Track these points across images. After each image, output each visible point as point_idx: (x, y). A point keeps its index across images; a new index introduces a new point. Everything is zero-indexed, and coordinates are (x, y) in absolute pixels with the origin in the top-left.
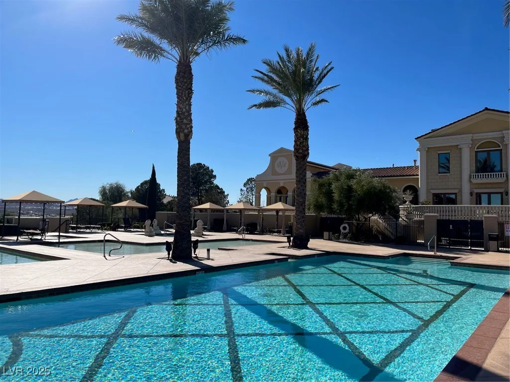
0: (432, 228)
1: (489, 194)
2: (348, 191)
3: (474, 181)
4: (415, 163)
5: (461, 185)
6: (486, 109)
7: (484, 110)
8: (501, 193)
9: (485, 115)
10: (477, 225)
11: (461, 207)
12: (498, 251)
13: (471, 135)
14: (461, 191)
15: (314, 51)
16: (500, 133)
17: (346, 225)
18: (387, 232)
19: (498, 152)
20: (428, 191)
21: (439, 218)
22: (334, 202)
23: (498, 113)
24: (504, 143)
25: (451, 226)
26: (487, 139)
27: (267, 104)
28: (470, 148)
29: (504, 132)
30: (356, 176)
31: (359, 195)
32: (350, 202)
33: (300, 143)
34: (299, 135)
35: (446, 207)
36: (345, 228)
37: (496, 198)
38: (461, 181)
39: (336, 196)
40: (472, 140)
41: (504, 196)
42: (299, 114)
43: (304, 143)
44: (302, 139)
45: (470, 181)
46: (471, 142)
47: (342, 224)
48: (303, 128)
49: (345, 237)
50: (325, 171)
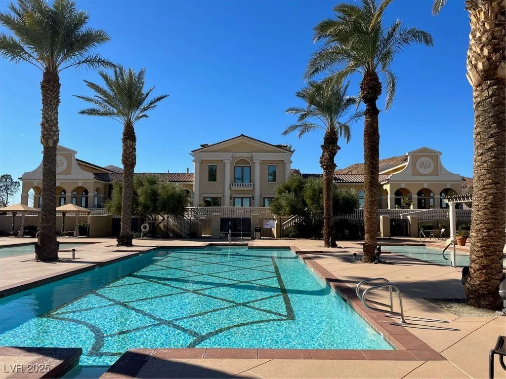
0: (217, 224)
1: (242, 198)
2: (154, 195)
3: (233, 188)
4: (188, 171)
5: (224, 191)
6: (242, 135)
7: (241, 136)
8: (250, 198)
9: (241, 140)
10: (246, 222)
11: (223, 208)
12: (261, 239)
13: (231, 153)
14: (224, 196)
15: (143, 75)
16: (251, 154)
17: (147, 225)
18: (176, 229)
19: (249, 168)
20: (200, 194)
21: (222, 217)
22: (139, 204)
23: (252, 140)
24: (253, 162)
25: (230, 222)
26: (241, 157)
27: (92, 112)
28: (231, 163)
29: (253, 154)
30: (159, 181)
31: (163, 198)
32: (157, 205)
33: (130, 152)
34: (129, 145)
35: (213, 208)
36: (145, 227)
37: (246, 202)
38: (224, 188)
39: (141, 199)
40: (232, 157)
41: (252, 200)
42: (128, 126)
43: (133, 153)
44: (131, 149)
45: (231, 188)
46: (231, 159)
47: (143, 224)
48: (132, 140)
49: (144, 236)
50: (101, 172)
